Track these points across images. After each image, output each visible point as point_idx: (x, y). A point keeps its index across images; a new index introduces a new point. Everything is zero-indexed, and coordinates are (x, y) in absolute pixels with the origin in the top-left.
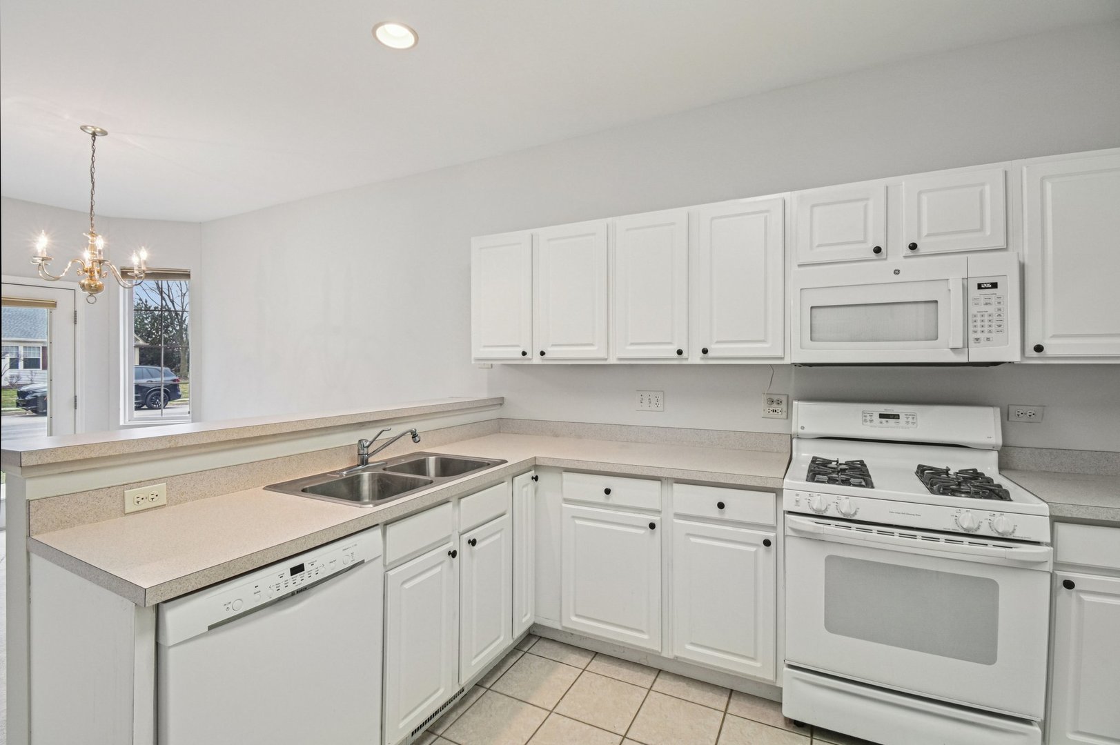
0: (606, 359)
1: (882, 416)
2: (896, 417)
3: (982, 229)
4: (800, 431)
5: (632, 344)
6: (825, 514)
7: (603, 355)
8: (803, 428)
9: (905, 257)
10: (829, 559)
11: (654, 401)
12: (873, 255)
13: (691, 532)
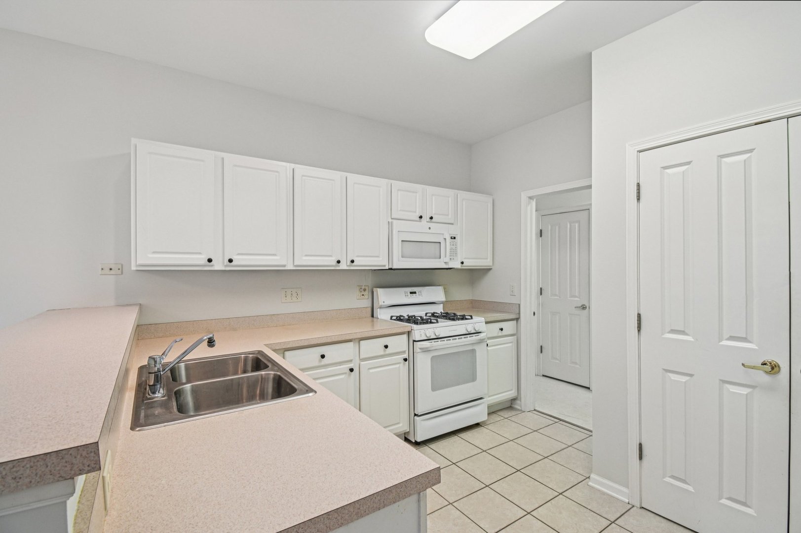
0: (285, 266)
1: (411, 293)
2: (415, 293)
3: (448, 215)
4: (383, 304)
5: (306, 256)
6: (440, 337)
7: (283, 263)
8: (384, 302)
9: (427, 222)
10: (433, 358)
11: (294, 295)
12: (418, 219)
13: (370, 367)
